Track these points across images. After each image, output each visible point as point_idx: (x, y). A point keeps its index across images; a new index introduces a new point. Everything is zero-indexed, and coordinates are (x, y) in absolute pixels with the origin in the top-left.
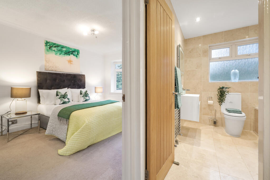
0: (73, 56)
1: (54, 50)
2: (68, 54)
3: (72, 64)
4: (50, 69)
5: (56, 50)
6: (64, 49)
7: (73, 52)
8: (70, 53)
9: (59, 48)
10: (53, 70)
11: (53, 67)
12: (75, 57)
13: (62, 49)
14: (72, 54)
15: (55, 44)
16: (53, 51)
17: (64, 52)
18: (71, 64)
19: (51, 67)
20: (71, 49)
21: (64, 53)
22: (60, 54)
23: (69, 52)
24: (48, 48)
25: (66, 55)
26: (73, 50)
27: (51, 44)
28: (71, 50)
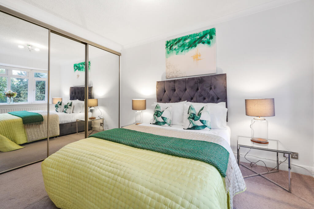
0: (203, 44)
1: (175, 49)
2: (194, 45)
3: (200, 59)
4: (171, 76)
5: (177, 48)
6: (187, 41)
7: (202, 37)
8: (197, 42)
9: (181, 43)
10: (174, 76)
11: (173, 73)
12: (206, 45)
13: (185, 42)
14: (199, 43)
15: (176, 40)
16: (174, 51)
17: (188, 45)
18: (198, 60)
19: (171, 73)
20: (198, 35)
21: (187, 47)
22: (182, 51)
23: (195, 42)
24: (169, 50)
25: (190, 48)
26: (202, 34)
27: (171, 42)
28: (198, 37)
